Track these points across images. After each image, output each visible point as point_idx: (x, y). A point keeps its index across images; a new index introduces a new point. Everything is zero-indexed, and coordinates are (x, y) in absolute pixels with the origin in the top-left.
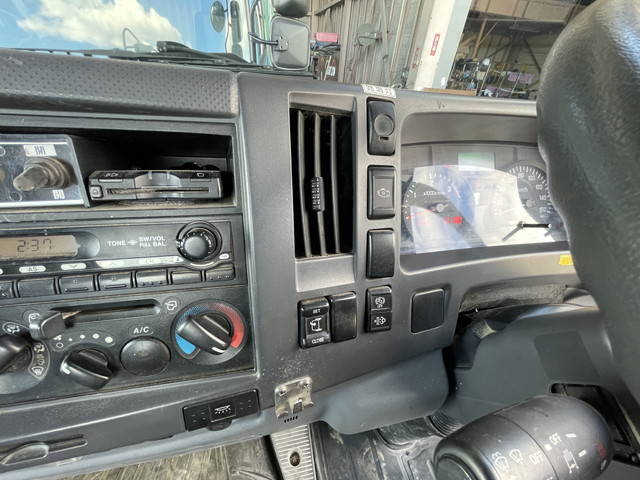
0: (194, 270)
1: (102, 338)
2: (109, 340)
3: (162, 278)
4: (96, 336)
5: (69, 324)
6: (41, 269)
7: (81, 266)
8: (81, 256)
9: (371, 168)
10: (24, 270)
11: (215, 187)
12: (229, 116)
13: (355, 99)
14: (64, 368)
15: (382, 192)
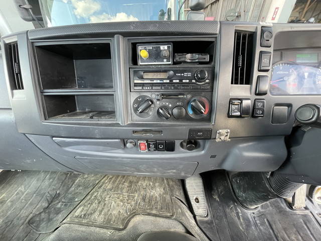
1: (169, 104)
2: (170, 105)
4: (167, 104)
6: (159, 81)
7: (168, 81)
8: (169, 78)
9: (261, 53)
10: (155, 81)
11: (207, 58)
12: (216, 34)
13: (257, 27)
15: (265, 60)
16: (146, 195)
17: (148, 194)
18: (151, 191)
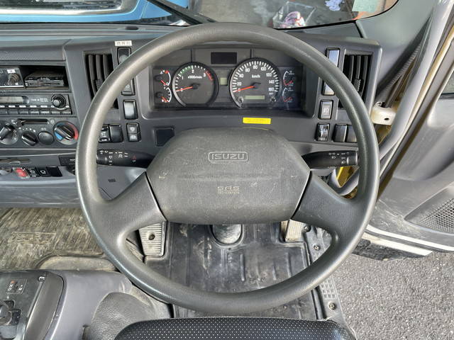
0: (59, 111)
2: (34, 131)
3: (48, 112)
4: (31, 129)
5: (23, 124)
7: (25, 106)
8: (24, 103)
11: (62, 83)
14: (23, 137)
16: (69, 233)
17: (73, 232)
18: (78, 228)
